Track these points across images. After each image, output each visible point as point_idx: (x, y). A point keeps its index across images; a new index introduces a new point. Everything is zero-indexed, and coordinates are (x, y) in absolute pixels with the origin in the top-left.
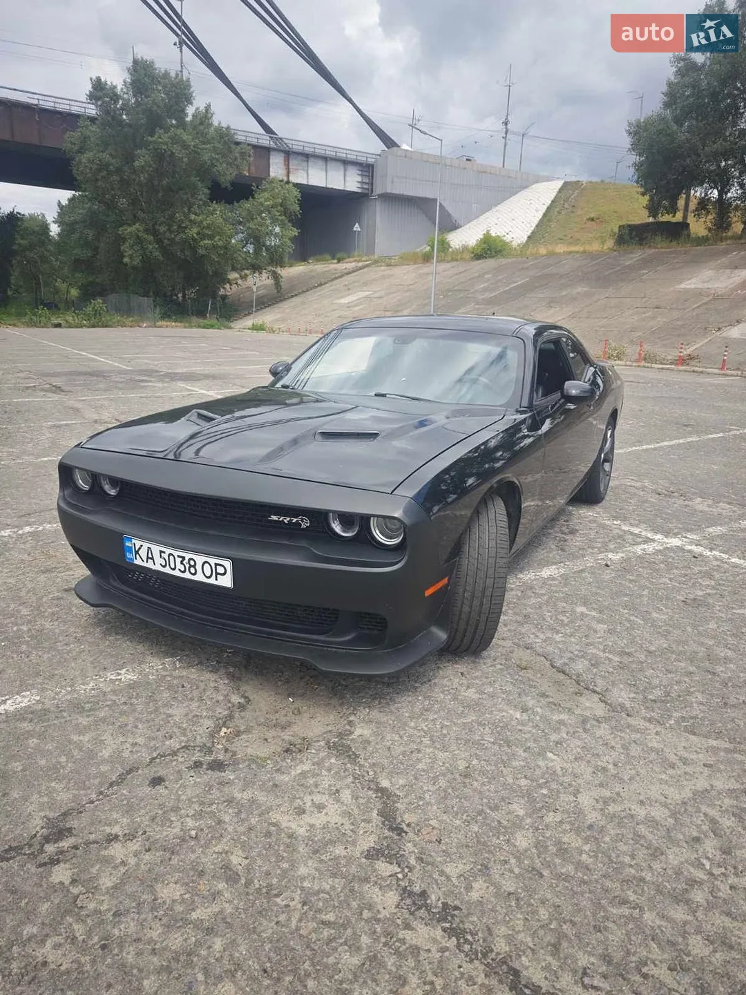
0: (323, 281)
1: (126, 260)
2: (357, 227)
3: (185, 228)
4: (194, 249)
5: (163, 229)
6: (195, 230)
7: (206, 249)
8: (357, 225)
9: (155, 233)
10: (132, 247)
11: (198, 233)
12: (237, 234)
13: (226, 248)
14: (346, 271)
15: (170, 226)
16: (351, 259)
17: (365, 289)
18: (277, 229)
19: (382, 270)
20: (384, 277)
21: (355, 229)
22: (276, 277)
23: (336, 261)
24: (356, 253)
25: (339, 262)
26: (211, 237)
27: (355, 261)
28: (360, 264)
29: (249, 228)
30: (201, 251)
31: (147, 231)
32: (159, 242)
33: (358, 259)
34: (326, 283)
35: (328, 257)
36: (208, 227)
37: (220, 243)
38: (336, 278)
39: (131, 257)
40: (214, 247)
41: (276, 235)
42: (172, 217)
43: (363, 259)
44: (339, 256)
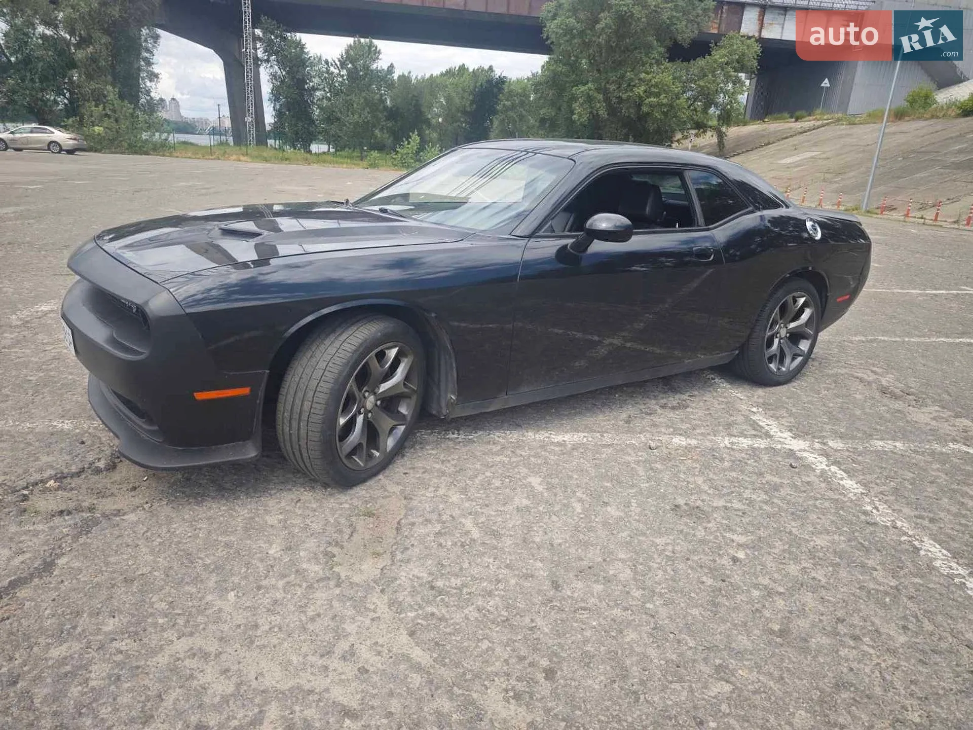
0: (772, 140)
1: (575, 117)
2: (826, 83)
3: (634, 86)
4: (639, 106)
5: (612, 87)
6: (643, 88)
7: (651, 106)
8: (826, 81)
9: (605, 91)
10: (582, 105)
11: (645, 92)
12: (684, 92)
13: (671, 106)
14: (800, 130)
15: (620, 85)
16: (811, 118)
17: (814, 149)
18: (730, 86)
19: (843, 128)
20: (841, 137)
21: (823, 85)
22: (721, 135)
23: (793, 120)
24: (818, 111)
25: (796, 121)
26: (657, 95)
27: (814, 120)
28: (820, 123)
29: (699, 86)
30: (645, 109)
31: (598, 90)
32: (607, 100)
33: (818, 117)
34: (774, 143)
35: (786, 115)
36: (656, 85)
37: (665, 101)
38: (787, 138)
39: (580, 115)
40: (660, 105)
41: (726, 93)
42: (622, 77)
43: (825, 117)
44: (798, 113)
